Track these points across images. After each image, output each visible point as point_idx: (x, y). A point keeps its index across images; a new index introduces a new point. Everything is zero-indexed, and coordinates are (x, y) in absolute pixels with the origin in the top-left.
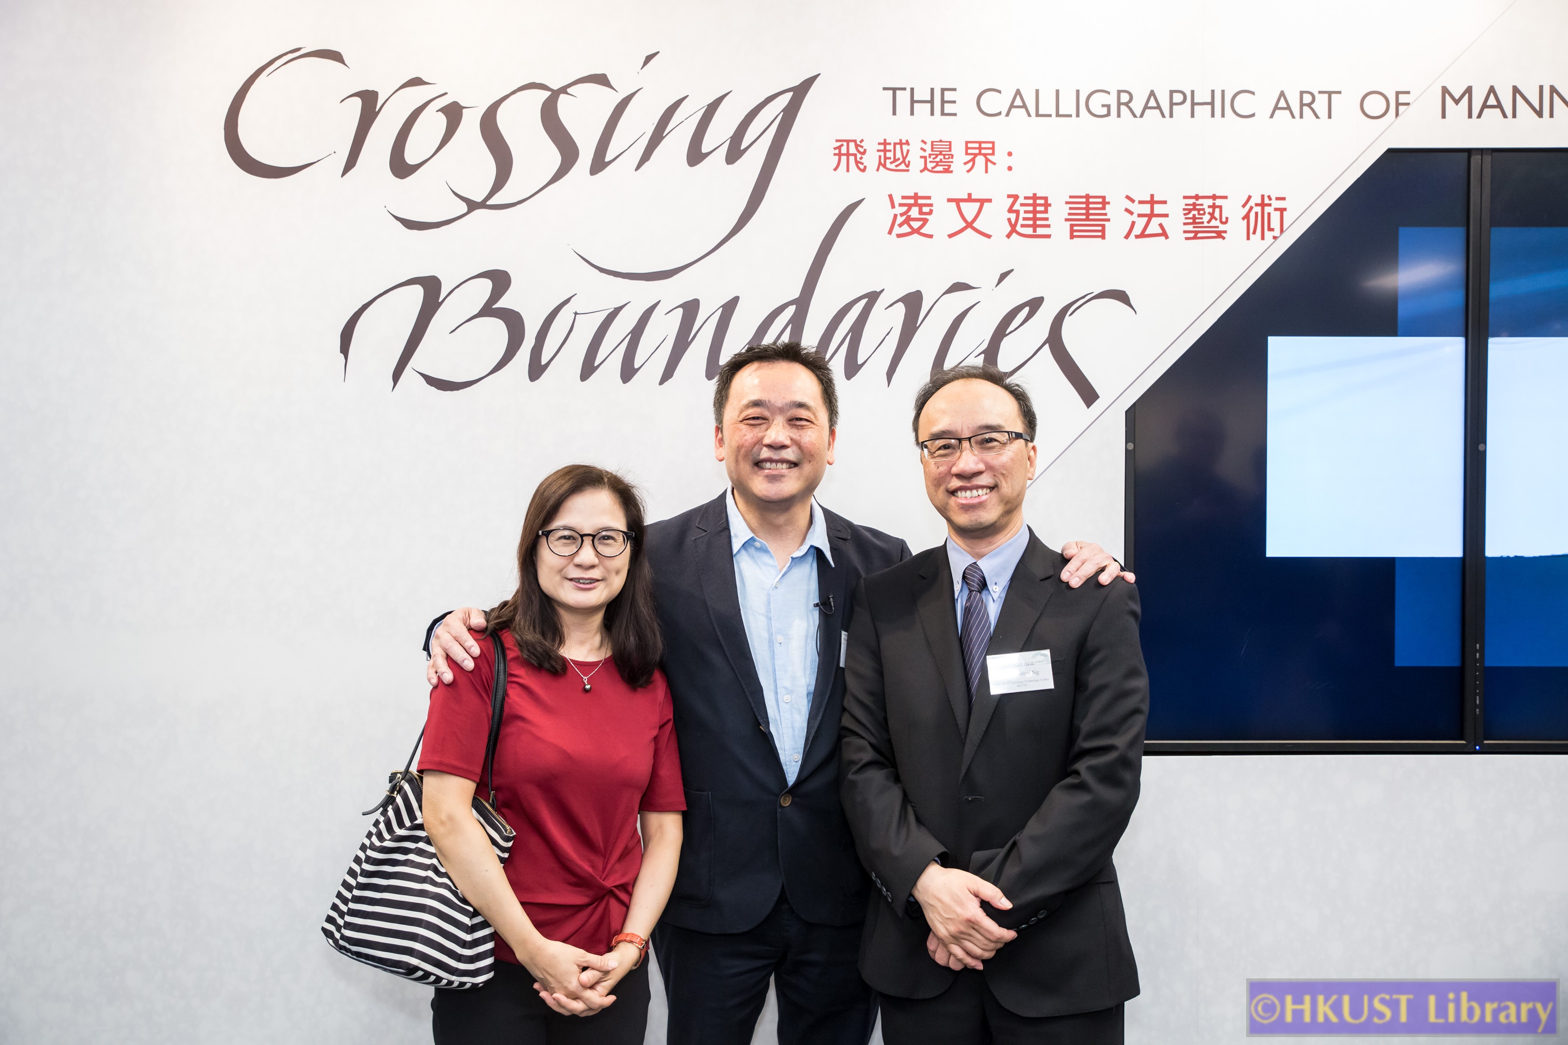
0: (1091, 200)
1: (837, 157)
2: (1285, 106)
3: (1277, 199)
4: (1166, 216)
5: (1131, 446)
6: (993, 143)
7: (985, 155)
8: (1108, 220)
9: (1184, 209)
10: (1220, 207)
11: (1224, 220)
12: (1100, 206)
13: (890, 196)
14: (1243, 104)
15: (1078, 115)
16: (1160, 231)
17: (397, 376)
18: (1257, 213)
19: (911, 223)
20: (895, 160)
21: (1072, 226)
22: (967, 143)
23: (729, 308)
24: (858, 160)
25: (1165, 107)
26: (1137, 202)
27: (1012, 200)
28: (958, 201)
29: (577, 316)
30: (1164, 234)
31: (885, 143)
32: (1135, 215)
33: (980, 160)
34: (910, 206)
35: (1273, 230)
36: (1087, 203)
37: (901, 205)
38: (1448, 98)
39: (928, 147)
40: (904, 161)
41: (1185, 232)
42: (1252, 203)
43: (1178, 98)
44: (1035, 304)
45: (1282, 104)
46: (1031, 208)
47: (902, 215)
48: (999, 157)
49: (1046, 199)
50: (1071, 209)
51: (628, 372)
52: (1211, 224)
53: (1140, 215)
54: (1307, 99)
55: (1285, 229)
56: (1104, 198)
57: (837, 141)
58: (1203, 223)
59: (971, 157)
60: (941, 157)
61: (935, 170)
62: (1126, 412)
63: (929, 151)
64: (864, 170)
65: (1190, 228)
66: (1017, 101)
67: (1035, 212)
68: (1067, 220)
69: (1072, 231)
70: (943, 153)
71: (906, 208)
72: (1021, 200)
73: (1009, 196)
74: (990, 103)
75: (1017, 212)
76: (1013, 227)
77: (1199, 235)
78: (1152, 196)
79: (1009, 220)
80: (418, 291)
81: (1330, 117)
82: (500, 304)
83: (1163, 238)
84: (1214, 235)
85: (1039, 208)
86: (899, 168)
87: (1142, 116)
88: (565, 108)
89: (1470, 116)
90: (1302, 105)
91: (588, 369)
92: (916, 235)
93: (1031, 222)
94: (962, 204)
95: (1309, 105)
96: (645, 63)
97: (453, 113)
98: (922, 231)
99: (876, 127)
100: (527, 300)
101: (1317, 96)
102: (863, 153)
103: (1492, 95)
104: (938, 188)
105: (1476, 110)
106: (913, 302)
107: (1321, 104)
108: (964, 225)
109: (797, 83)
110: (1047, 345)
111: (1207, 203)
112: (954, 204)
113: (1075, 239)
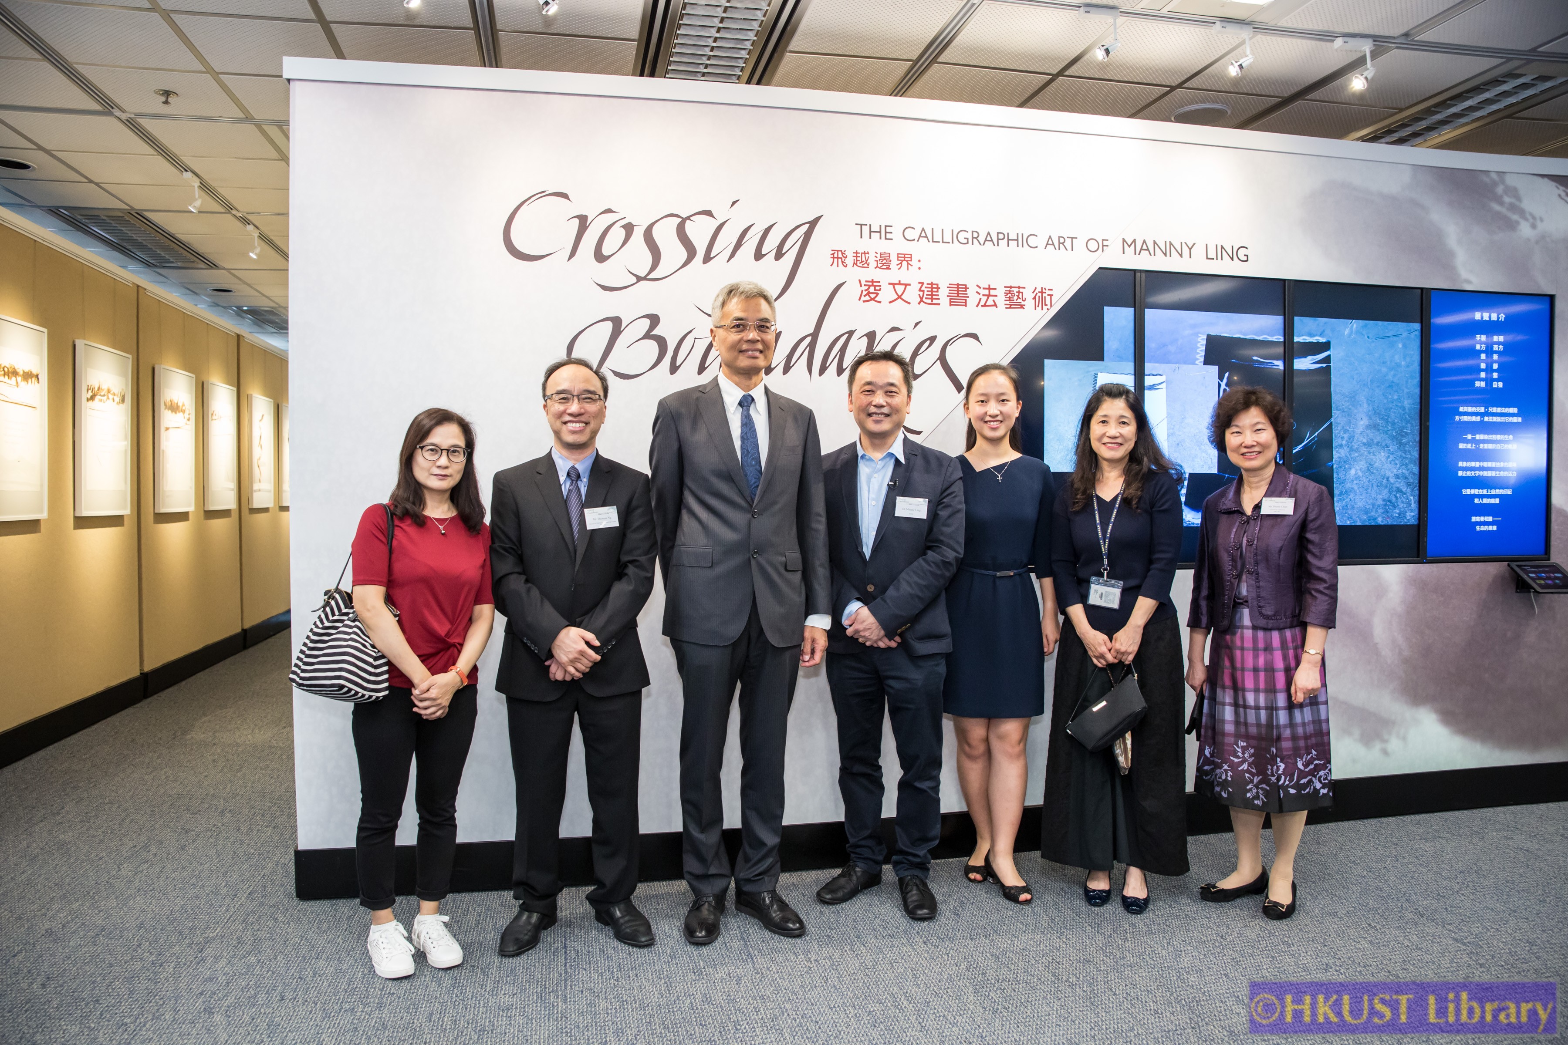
0: (960, 286)
1: (832, 259)
2: (1052, 243)
3: (1049, 290)
4: (996, 296)
6: (911, 255)
7: (907, 261)
8: (968, 297)
9: (1005, 293)
10: (1022, 293)
11: (1024, 299)
12: (964, 290)
13: (860, 281)
14: (1032, 241)
15: (953, 243)
16: (993, 304)
18: (1039, 297)
19: (871, 295)
20: (862, 262)
21: (950, 299)
22: (898, 254)
24: (843, 261)
25: (995, 241)
26: (982, 288)
27: (921, 285)
28: (894, 284)
29: (696, 340)
30: (995, 305)
31: (857, 253)
32: (981, 295)
34: (869, 286)
35: (1047, 306)
36: (958, 288)
37: (865, 285)
38: (1125, 244)
39: (878, 256)
40: (866, 263)
41: (1005, 305)
42: (1037, 291)
43: (1001, 236)
44: (932, 339)
45: (1050, 242)
46: (930, 290)
47: (865, 291)
48: (914, 262)
49: (937, 285)
50: (950, 290)
52: (1018, 301)
53: (983, 295)
54: (1062, 240)
55: (1052, 305)
56: (966, 285)
57: (832, 250)
58: (1014, 300)
59: (900, 262)
60: (885, 261)
61: (882, 268)
63: (879, 258)
64: (846, 266)
65: (1008, 302)
66: (923, 234)
67: (932, 291)
68: (948, 296)
69: (950, 302)
70: (886, 259)
71: (867, 287)
72: (925, 285)
73: (919, 283)
74: (909, 234)
75: (923, 291)
76: (921, 299)
77: (1012, 307)
78: (989, 286)
79: (919, 295)
80: (609, 325)
81: (1072, 250)
82: (656, 332)
83: (995, 307)
84: (1019, 307)
85: (934, 290)
86: (864, 266)
87: (984, 244)
88: (690, 229)
89: (1135, 253)
90: (1059, 243)
92: (873, 302)
93: (930, 297)
94: (896, 286)
95: (1063, 243)
96: (732, 206)
97: (629, 228)
98: (876, 299)
99: (852, 244)
100: (669, 331)
101: (1066, 239)
102: (846, 257)
103: (1145, 244)
104: (883, 277)
105: (1138, 252)
106: (871, 337)
107: (1068, 243)
108: (897, 297)
109: (811, 219)
110: (939, 361)
111: (1016, 290)
112: (892, 286)
113: (952, 306)
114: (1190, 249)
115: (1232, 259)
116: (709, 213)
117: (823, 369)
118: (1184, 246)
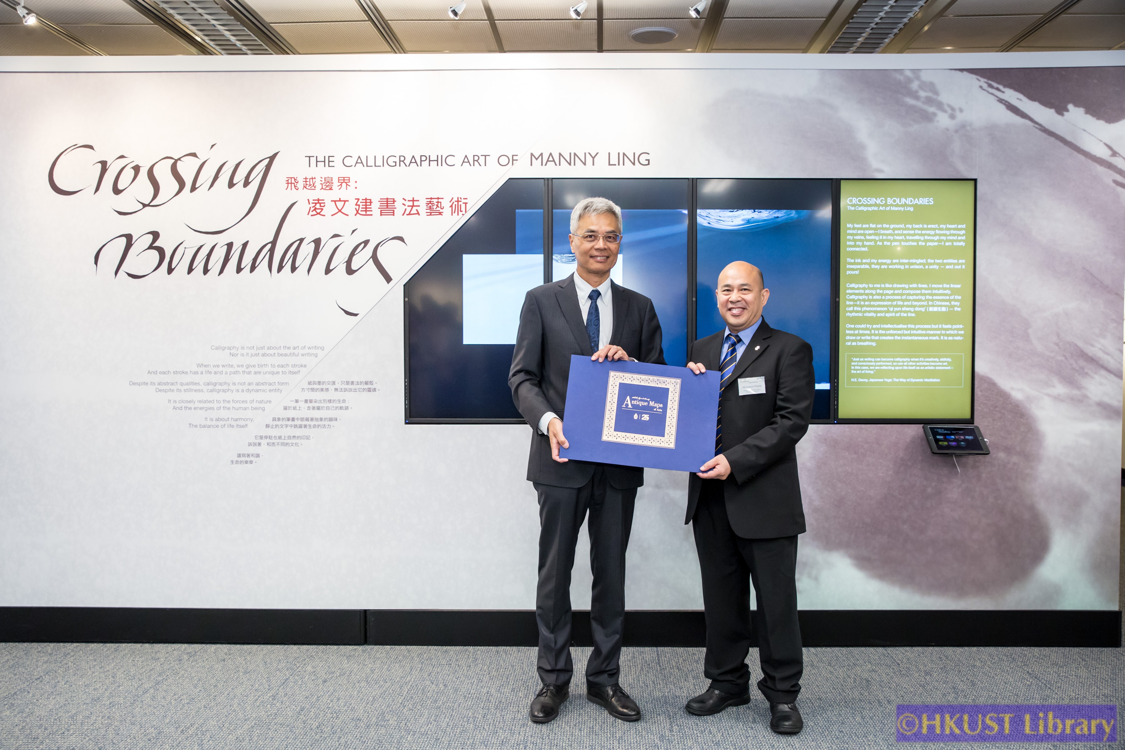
0: (389, 200)
1: (287, 184)
2: (467, 161)
3: (464, 199)
4: (419, 206)
5: (406, 299)
6: (349, 178)
7: (346, 183)
8: (396, 208)
9: (426, 204)
10: (441, 202)
11: (442, 208)
12: (392, 202)
13: (308, 200)
14: (450, 161)
15: (383, 166)
16: (417, 213)
17: (116, 273)
18: (455, 205)
19: (317, 210)
20: (310, 185)
21: (381, 211)
22: (339, 178)
23: (245, 245)
24: (295, 185)
25: (419, 162)
26: (407, 201)
27: (357, 200)
28: (335, 201)
29: (186, 249)
30: (418, 213)
31: (306, 179)
32: (407, 206)
33: (344, 185)
34: (316, 203)
35: (462, 211)
36: (387, 201)
37: (312, 203)
38: (533, 157)
39: (323, 180)
40: (313, 186)
41: (426, 213)
42: (453, 201)
43: (423, 158)
44: (366, 242)
46: (364, 204)
47: (313, 207)
48: (352, 183)
49: (370, 200)
50: (381, 204)
51: (206, 271)
52: (437, 209)
53: (408, 206)
54: (476, 158)
55: (467, 211)
56: (394, 199)
57: (287, 178)
58: (434, 209)
59: (340, 183)
60: (328, 184)
61: (326, 189)
62: (404, 285)
63: (323, 181)
64: (297, 189)
65: (429, 211)
66: (359, 161)
67: (366, 205)
68: (379, 208)
69: (381, 213)
70: (329, 182)
71: (314, 205)
72: (361, 201)
73: (356, 199)
74: (347, 162)
75: (359, 205)
76: (357, 211)
77: (432, 214)
78: (413, 198)
79: (356, 209)
80: (124, 240)
81: (485, 165)
82: (156, 244)
83: (418, 215)
84: (438, 214)
85: (368, 204)
86: (312, 188)
87: (409, 166)
88: (180, 166)
89: (542, 165)
90: (474, 161)
91: (190, 270)
92: (318, 215)
93: (365, 209)
94: (337, 202)
95: (477, 161)
96: (211, 148)
97: (137, 169)
98: (321, 213)
99: (302, 171)
100: (166, 243)
101: (480, 156)
102: (297, 183)
103: (551, 156)
104: (327, 196)
105: (544, 163)
106: (317, 242)
107: (482, 160)
108: (338, 211)
109: (271, 155)
110: (371, 259)
111: (435, 201)
112: (334, 202)
113: (382, 216)
114: (593, 158)
115: (634, 164)
116: (194, 155)
117: (280, 268)
118: (587, 155)
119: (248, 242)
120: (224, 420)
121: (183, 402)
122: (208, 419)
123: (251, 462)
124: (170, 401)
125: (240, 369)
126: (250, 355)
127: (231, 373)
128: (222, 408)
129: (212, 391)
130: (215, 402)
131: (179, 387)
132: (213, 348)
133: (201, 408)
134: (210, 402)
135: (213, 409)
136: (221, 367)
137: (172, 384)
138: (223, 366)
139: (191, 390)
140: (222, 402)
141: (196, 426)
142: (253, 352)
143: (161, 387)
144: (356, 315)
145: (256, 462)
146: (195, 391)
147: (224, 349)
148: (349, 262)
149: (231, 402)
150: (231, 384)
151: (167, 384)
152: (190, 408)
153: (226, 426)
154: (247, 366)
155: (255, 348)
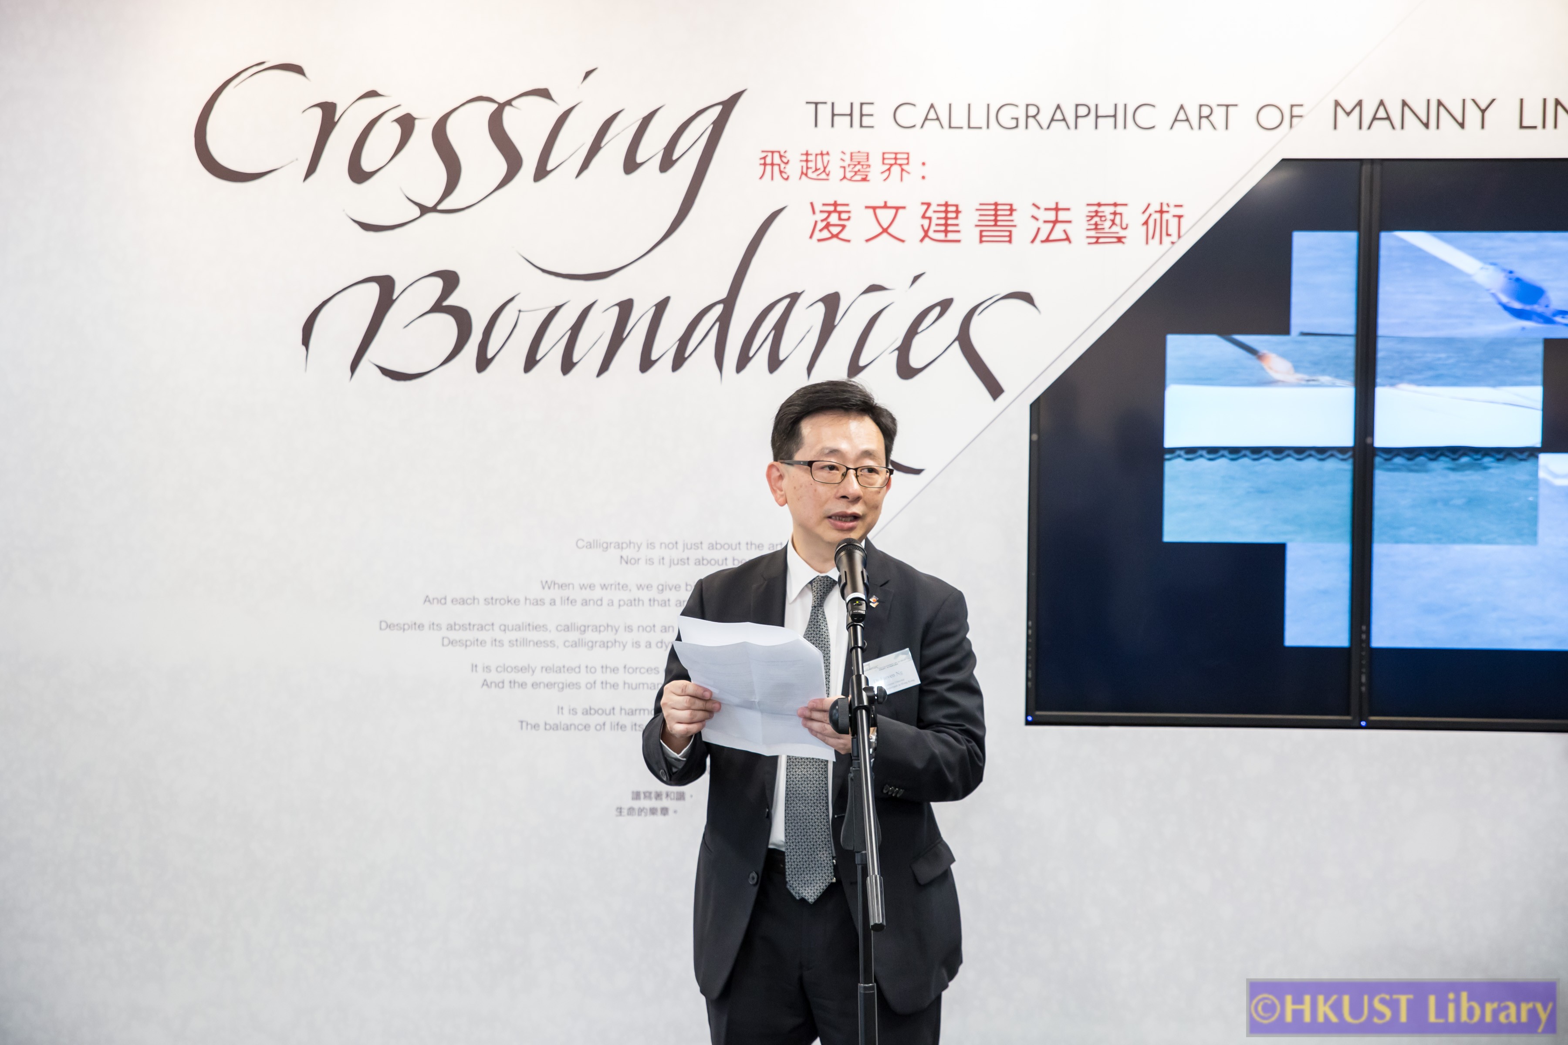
0: (999, 207)
1: (762, 167)
2: (1184, 118)
4: (1070, 222)
5: (1035, 437)
6: (908, 154)
7: (901, 165)
9: (1088, 216)
10: (1121, 214)
11: (1124, 226)
12: (1008, 213)
13: (812, 204)
14: (1144, 117)
15: (988, 127)
16: (1064, 237)
17: (354, 367)
18: (1155, 220)
19: (831, 228)
20: (816, 170)
21: (981, 232)
22: (884, 154)
23: (661, 307)
24: (782, 169)
25: (1071, 119)
26: (1042, 209)
27: (925, 207)
28: (874, 208)
29: (521, 313)
30: (1068, 239)
31: (807, 154)
32: (1041, 221)
33: (896, 170)
34: (830, 213)
35: (1170, 235)
36: (996, 210)
37: (821, 212)
38: (1339, 109)
39: (847, 158)
40: (824, 171)
42: (1151, 210)
43: (1082, 111)
44: (945, 305)
45: (1182, 116)
46: (943, 215)
47: (822, 221)
48: (914, 167)
49: (957, 206)
50: (981, 215)
51: (567, 365)
52: (1112, 230)
53: (1045, 222)
54: (1206, 111)
55: (1182, 234)
56: (1011, 205)
57: (763, 151)
58: (1103, 229)
59: (888, 167)
60: (858, 167)
61: (853, 179)
62: (1030, 405)
63: (848, 161)
64: (787, 179)
65: (1093, 233)
66: (931, 115)
67: (946, 218)
68: (977, 226)
69: (981, 236)
70: (862, 163)
71: (825, 215)
72: (933, 207)
73: (923, 204)
74: (906, 116)
75: (930, 218)
76: (926, 233)
79: (922, 226)
80: (374, 289)
81: (1226, 128)
82: (449, 302)
83: (1066, 243)
84: (1115, 240)
85: (950, 215)
86: (820, 177)
87: (1048, 127)
88: (510, 121)
89: (1360, 128)
90: (1201, 117)
91: (531, 362)
92: (835, 240)
93: (943, 228)
94: (878, 211)
95: (1207, 117)
96: (584, 78)
97: (407, 124)
98: (841, 236)
99: (798, 139)
100: (474, 298)
101: (1215, 109)
102: (787, 163)
103: (1382, 108)
104: (856, 196)
105: (1366, 122)
106: (831, 302)
107: (1219, 116)
108: (880, 230)
109: (725, 97)
110: (957, 343)
111: (1109, 210)
112: (871, 211)
113: (984, 244)
114: (1483, 111)
116: (544, 94)
117: (743, 361)
118: (1470, 105)
119: (666, 300)
120: (604, 712)
121: (505, 669)
122: (566, 711)
123: (665, 811)
124: (474, 667)
125: (645, 595)
126: (667, 561)
127: (622, 603)
128: (598, 684)
129: (575, 644)
130: (583, 669)
131: (498, 634)
132: (580, 544)
133: (548, 685)
134: (570, 670)
135: (577, 686)
136: (598, 588)
137: (482, 628)
138: (604, 587)
139: (525, 642)
140: (599, 670)
141: (536, 727)
142: (675, 554)
143: (454, 635)
144: (918, 472)
145: (675, 812)
146: (536, 644)
147: (606, 547)
148: (904, 350)
149: (621, 669)
150: (621, 629)
151: (470, 626)
152: (523, 685)
153: (608, 726)
154: (660, 587)
155: (680, 546)
